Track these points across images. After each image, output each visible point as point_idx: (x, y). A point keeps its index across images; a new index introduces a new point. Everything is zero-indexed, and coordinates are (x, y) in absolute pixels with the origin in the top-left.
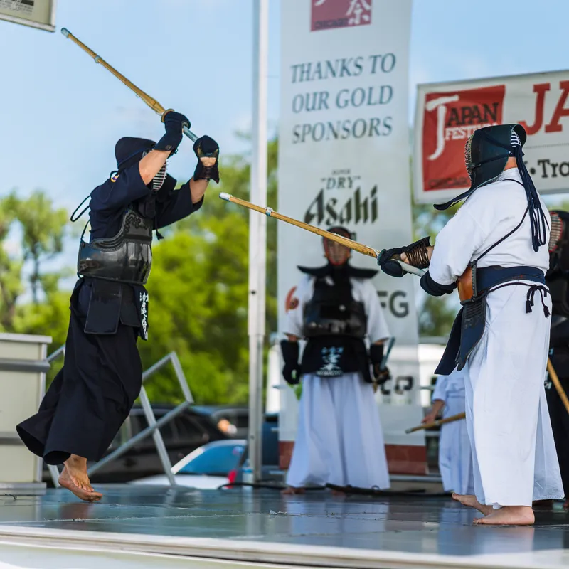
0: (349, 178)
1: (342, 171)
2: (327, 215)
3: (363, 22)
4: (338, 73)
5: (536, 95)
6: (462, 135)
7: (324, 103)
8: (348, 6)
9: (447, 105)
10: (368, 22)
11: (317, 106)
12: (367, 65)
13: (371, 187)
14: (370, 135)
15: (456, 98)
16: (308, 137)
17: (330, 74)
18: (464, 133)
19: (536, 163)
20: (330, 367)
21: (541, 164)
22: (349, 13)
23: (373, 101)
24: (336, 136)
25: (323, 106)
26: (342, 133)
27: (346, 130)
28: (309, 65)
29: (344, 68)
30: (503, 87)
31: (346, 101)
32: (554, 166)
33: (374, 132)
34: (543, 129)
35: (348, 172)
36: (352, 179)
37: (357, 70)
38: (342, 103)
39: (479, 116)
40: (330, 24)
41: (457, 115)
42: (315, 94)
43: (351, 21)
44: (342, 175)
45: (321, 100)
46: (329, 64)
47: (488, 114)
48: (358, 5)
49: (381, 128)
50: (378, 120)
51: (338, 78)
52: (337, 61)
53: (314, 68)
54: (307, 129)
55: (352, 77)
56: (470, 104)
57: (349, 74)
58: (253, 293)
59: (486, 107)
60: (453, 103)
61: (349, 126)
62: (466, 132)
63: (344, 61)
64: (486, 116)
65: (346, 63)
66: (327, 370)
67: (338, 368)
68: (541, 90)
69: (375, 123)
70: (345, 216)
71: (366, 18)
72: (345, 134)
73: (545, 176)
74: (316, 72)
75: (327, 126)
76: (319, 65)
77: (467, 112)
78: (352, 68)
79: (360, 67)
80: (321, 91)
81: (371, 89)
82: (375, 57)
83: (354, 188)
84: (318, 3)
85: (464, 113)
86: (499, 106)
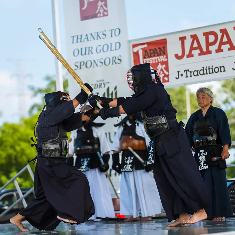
0: (104, 83)
1: (101, 81)
3: (104, 15)
4: (96, 38)
5: (180, 41)
6: (151, 62)
7: (90, 52)
8: (97, 9)
9: (142, 49)
10: (107, 15)
11: (87, 53)
12: (108, 34)
13: (114, 87)
14: (113, 64)
15: (146, 46)
16: (83, 67)
17: (92, 39)
18: (152, 61)
19: (184, 71)
20: (84, 167)
21: (185, 72)
22: (97, 12)
23: (112, 49)
24: (97, 65)
25: (90, 53)
26: (99, 64)
27: (102, 63)
28: (81, 35)
29: (98, 36)
30: (165, 39)
31: (100, 50)
32: (191, 72)
33: (114, 63)
34: (185, 56)
35: (103, 80)
36: (105, 84)
37: (104, 36)
38: (98, 51)
39: (157, 53)
40: (90, 17)
41: (147, 53)
42: (86, 48)
43: (99, 15)
44: (100, 82)
45: (89, 51)
46: (91, 34)
47: (161, 52)
48: (101, 8)
49: (117, 61)
50: (115, 57)
51: (96, 41)
52: (95, 33)
53: (84, 36)
54: (82, 63)
55: (102, 39)
57: (100, 38)
59: (160, 48)
60: (145, 48)
61: (103, 61)
62: (153, 60)
63: (97, 33)
64: (160, 53)
65: (98, 33)
66: (82, 168)
67: (87, 167)
68: (182, 39)
69: (114, 59)
71: (106, 13)
72: (101, 64)
73: (187, 77)
74: (85, 38)
75: (93, 61)
76: (87, 35)
77: (152, 52)
78: (101, 35)
79: (105, 35)
80: (89, 46)
81: (111, 44)
82: (112, 30)
83: (106, 87)
84: (84, 8)
85: (150, 52)
86: (165, 48)
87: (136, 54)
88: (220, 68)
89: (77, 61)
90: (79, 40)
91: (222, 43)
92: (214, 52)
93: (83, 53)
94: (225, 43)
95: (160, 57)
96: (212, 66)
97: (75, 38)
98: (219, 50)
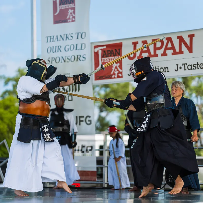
1: (67, 74)
2: (61, 89)
3: (73, 21)
5: (133, 45)
8: (67, 15)
9: (102, 50)
10: (74, 21)
11: (57, 51)
12: (75, 36)
15: (105, 47)
16: (54, 62)
17: (61, 39)
18: (108, 60)
22: (68, 17)
23: (77, 49)
24: (65, 61)
25: (59, 51)
28: (53, 36)
29: (67, 37)
33: (78, 60)
34: (136, 58)
37: (71, 38)
38: (67, 50)
39: (113, 54)
40: (61, 21)
42: (56, 47)
45: (58, 49)
46: (61, 36)
48: (71, 15)
51: (65, 41)
52: (64, 35)
53: (55, 37)
54: (53, 59)
56: (110, 49)
57: (69, 39)
59: (116, 50)
60: (104, 49)
61: (69, 58)
62: (109, 59)
63: (67, 35)
64: (116, 54)
68: (135, 44)
69: (79, 56)
70: (68, 90)
71: (73, 19)
72: (68, 60)
74: (56, 39)
75: (61, 58)
76: (57, 36)
80: (58, 45)
81: (77, 45)
82: (78, 33)
84: (56, 14)
85: (108, 52)
86: (120, 50)
87: (96, 54)
88: (164, 69)
90: (52, 40)
91: (167, 49)
92: (160, 55)
93: (54, 51)
94: (170, 49)
95: (116, 57)
96: (158, 67)
97: (49, 38)
98: (164, 54)
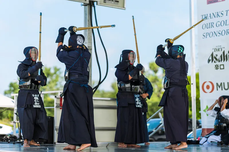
2: (214, 59)
4: (216, 17)
10: (224, 0)
11: (210, 27)
13: (228, 51)
14: (227, 34)
16: (208, 36)
17: (214, 17)
23: (227, 24)
24: (216, 36)
25: (212, 27)
28: (207, 15)
29: (218, 15)
31: (219, 25)
36: (222, 48)
38: (218, 25)
40: (213, 2)
42: (209, 23)
43: (219, 0)
44: (219, 47)
45: (211, 25)
46: (213, 14)
52: (216, 13)
53: (209, 15)
54: (207, 34)
55: (220, 17)
58: (192, 84)
61: (221, 33)
63: (218, 13)
70: (220, 60)
72: (219, 35)
74: (209, 17)
75: (213, 33)
78: (220, 15)
79: (222, 14)
80: (211, 22)
81: (226, 20)
82: (227, 11)
83: (223, 51)
89: (204, 32)
93: (208, 27)
